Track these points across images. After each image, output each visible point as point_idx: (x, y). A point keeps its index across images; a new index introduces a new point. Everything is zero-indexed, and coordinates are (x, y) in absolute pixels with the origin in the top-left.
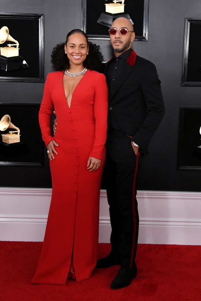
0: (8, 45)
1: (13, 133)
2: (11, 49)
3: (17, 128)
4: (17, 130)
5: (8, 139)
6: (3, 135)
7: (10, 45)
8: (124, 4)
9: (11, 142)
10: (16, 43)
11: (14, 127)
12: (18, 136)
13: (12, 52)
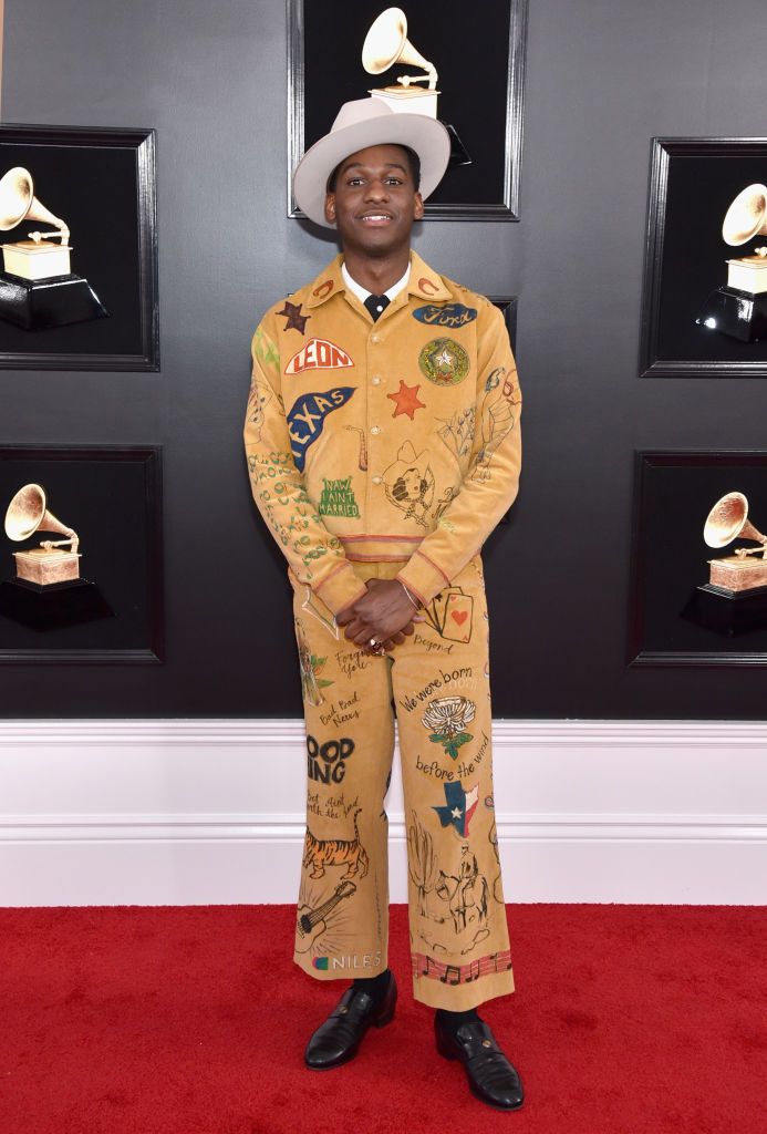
0: (30, 235)
1: (54, 547)
2: (45, 250)
3: (70, 531)
4: (69, 538)
5: (39, 570)
6: (18, 555)
7: (36, 236)
8: (437, 89)
9: (50, 579)
10: (58, 230)
11: (58, 525)
12: (74, 556)
13: (45, 261)
